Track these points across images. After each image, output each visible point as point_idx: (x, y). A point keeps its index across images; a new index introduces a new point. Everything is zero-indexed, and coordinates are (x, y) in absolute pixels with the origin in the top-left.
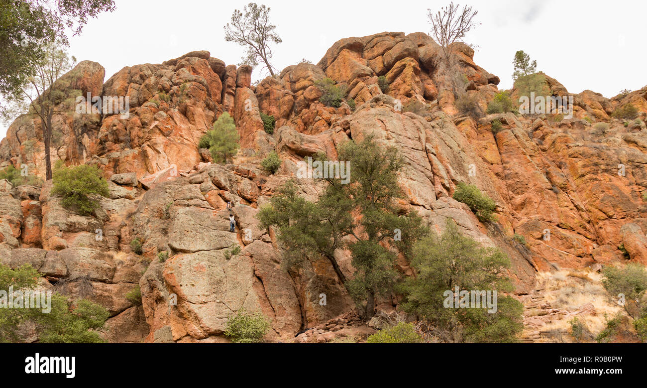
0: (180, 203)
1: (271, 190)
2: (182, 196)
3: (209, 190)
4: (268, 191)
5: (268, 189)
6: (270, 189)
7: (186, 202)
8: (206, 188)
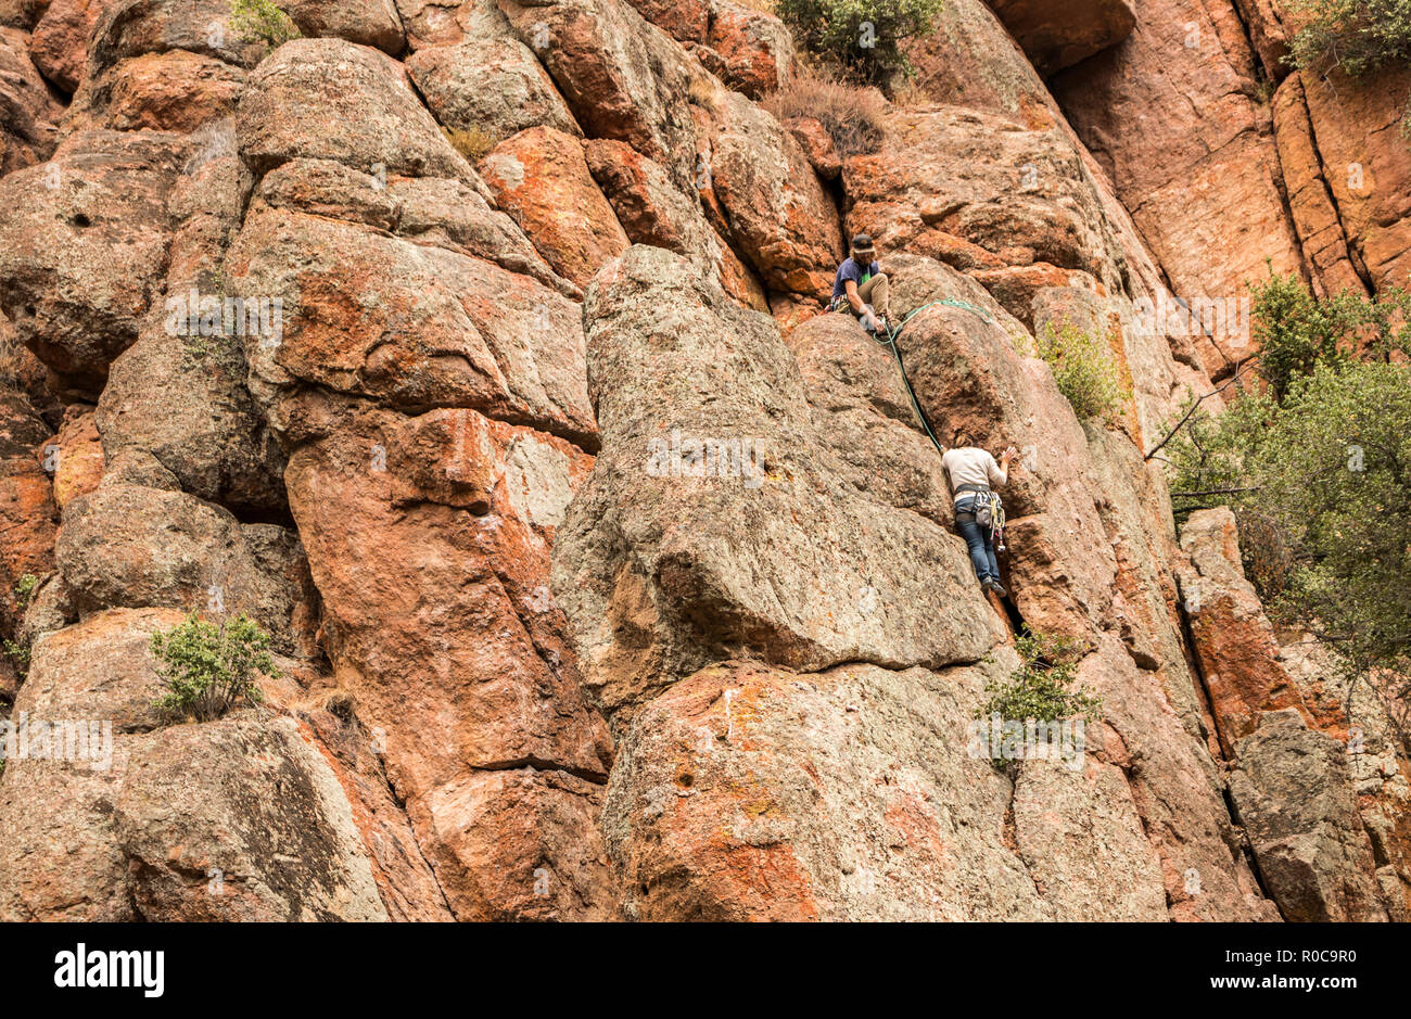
0: (332, 187)
1: (966, 217)
2: (334, 126)
3: (522, 117)
4: (931, 221)
5: (933, 205)
6: (954, 210)
7: (379, 190)
8: (492, 100)
